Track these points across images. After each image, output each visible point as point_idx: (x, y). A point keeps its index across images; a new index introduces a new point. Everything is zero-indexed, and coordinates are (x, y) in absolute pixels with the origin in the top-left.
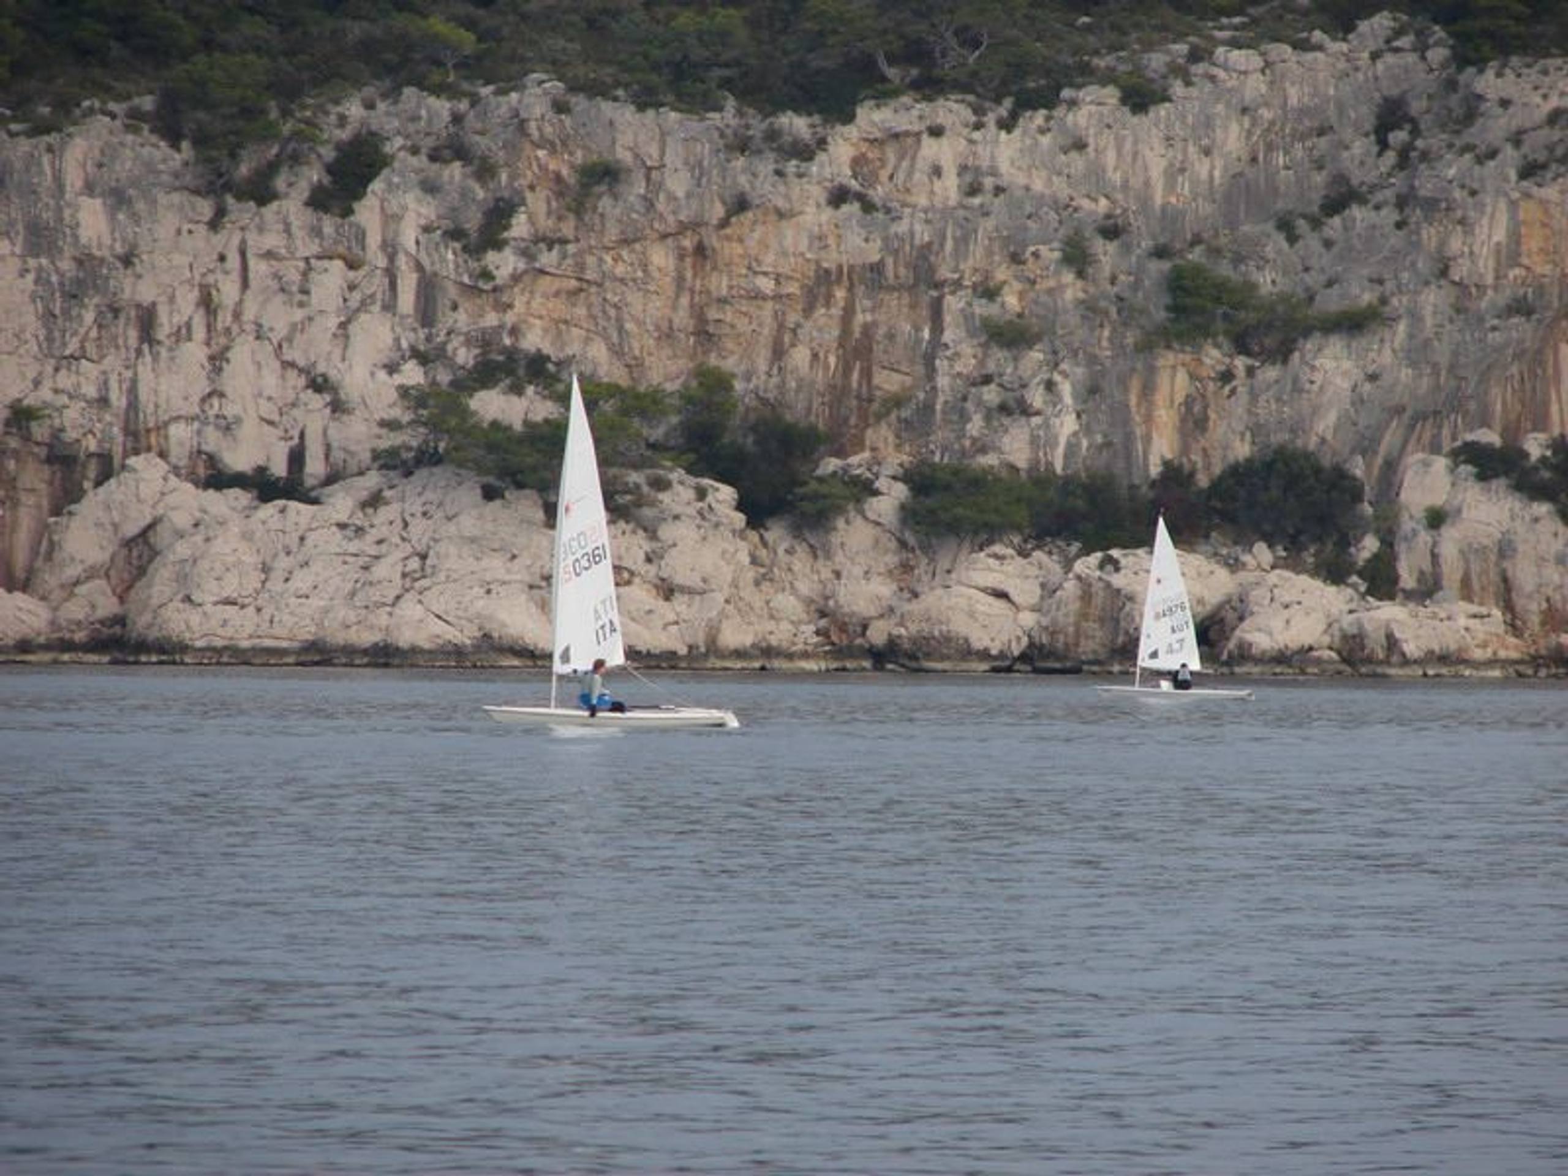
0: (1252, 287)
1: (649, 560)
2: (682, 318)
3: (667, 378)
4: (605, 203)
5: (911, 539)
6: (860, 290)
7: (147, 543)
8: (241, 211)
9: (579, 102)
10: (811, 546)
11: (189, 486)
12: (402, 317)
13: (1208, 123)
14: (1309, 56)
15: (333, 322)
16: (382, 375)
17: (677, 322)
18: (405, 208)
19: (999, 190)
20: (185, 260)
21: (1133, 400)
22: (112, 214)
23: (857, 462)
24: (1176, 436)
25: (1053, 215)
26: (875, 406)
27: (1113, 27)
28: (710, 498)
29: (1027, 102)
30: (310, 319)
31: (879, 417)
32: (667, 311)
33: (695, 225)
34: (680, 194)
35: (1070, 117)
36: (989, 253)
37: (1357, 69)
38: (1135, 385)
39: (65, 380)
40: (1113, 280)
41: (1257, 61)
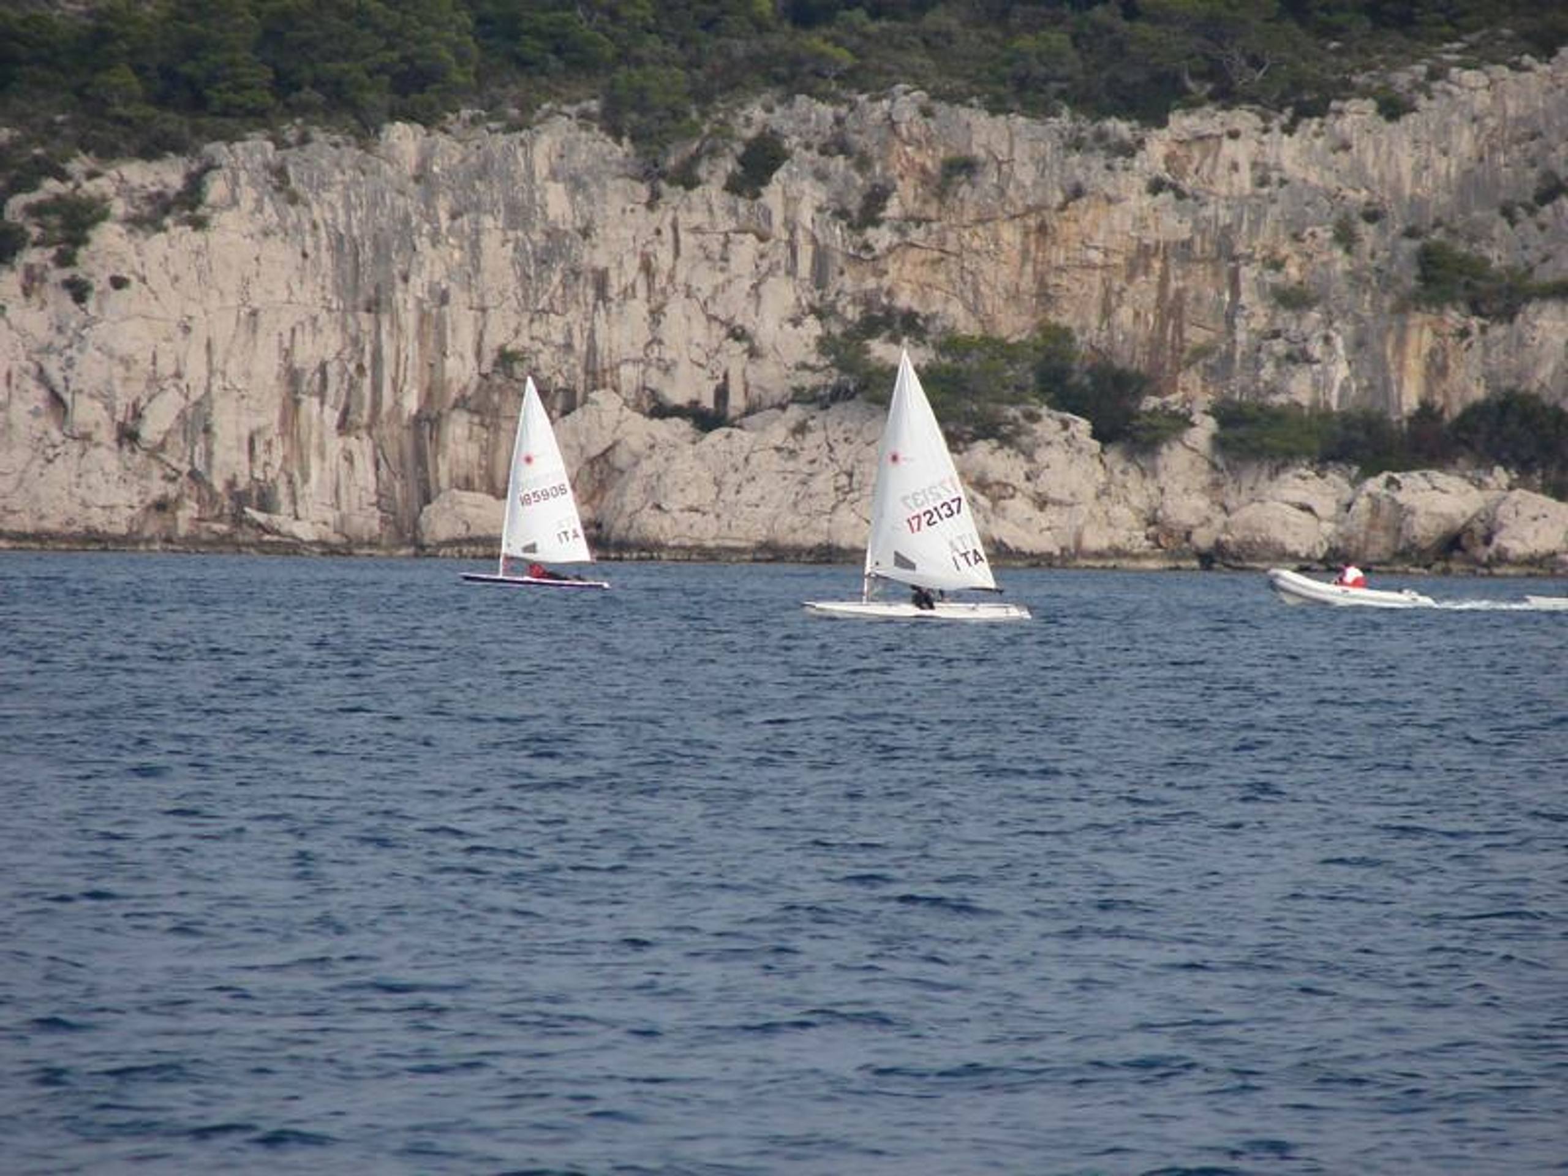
0: (1487, 262)
1: (1028, 479)
2: (1027, 283)
3: (1015, 331)
4: (965, 190)
5: (1219, 460)
6: (1173, 261)
7: (607, 461)
8: (672, 194)
9: (941, 108)
10: (1142, 469)
11: (639, 417)
12: (803, 280)
13: (1446, 129)
14: (1523, 76)
15: (747, 284)
16: (788, 327)
17: (1023, 286)
18: (803, 192)
19: (1283, 182)
20: (632, 233)
21: (1389, 352)
22: (572, 195)
23: (1174, 399)
24: (1422, 380)
25: (1326, 204)
26: (1186, 356)
27: (1361, 50)
28: (1072, 428)
29: (1304, 111)
30: (730, 281)
31: (1189, 364)
32: (1013, 278)
33: (1039, 208)
34: (1028, 183)
35: (1338, 124)
36: (1276, 234)
37: (1559, 86)
38: (1391, 339)
39: (538, 329)
40: (1373, 255)
41: (1483, 80)
